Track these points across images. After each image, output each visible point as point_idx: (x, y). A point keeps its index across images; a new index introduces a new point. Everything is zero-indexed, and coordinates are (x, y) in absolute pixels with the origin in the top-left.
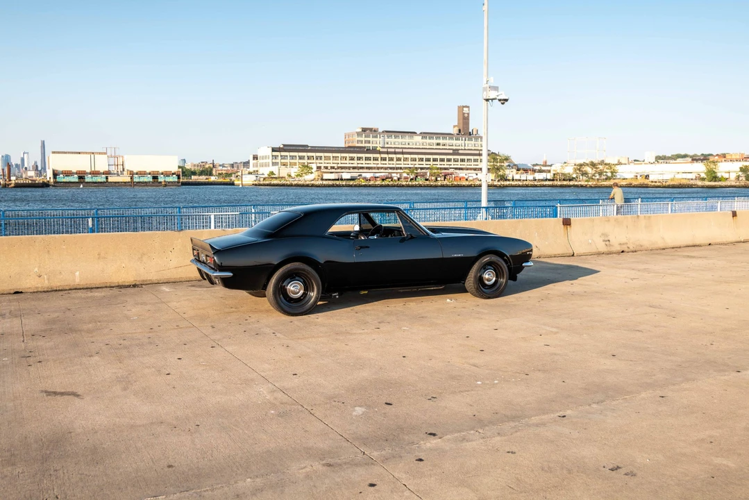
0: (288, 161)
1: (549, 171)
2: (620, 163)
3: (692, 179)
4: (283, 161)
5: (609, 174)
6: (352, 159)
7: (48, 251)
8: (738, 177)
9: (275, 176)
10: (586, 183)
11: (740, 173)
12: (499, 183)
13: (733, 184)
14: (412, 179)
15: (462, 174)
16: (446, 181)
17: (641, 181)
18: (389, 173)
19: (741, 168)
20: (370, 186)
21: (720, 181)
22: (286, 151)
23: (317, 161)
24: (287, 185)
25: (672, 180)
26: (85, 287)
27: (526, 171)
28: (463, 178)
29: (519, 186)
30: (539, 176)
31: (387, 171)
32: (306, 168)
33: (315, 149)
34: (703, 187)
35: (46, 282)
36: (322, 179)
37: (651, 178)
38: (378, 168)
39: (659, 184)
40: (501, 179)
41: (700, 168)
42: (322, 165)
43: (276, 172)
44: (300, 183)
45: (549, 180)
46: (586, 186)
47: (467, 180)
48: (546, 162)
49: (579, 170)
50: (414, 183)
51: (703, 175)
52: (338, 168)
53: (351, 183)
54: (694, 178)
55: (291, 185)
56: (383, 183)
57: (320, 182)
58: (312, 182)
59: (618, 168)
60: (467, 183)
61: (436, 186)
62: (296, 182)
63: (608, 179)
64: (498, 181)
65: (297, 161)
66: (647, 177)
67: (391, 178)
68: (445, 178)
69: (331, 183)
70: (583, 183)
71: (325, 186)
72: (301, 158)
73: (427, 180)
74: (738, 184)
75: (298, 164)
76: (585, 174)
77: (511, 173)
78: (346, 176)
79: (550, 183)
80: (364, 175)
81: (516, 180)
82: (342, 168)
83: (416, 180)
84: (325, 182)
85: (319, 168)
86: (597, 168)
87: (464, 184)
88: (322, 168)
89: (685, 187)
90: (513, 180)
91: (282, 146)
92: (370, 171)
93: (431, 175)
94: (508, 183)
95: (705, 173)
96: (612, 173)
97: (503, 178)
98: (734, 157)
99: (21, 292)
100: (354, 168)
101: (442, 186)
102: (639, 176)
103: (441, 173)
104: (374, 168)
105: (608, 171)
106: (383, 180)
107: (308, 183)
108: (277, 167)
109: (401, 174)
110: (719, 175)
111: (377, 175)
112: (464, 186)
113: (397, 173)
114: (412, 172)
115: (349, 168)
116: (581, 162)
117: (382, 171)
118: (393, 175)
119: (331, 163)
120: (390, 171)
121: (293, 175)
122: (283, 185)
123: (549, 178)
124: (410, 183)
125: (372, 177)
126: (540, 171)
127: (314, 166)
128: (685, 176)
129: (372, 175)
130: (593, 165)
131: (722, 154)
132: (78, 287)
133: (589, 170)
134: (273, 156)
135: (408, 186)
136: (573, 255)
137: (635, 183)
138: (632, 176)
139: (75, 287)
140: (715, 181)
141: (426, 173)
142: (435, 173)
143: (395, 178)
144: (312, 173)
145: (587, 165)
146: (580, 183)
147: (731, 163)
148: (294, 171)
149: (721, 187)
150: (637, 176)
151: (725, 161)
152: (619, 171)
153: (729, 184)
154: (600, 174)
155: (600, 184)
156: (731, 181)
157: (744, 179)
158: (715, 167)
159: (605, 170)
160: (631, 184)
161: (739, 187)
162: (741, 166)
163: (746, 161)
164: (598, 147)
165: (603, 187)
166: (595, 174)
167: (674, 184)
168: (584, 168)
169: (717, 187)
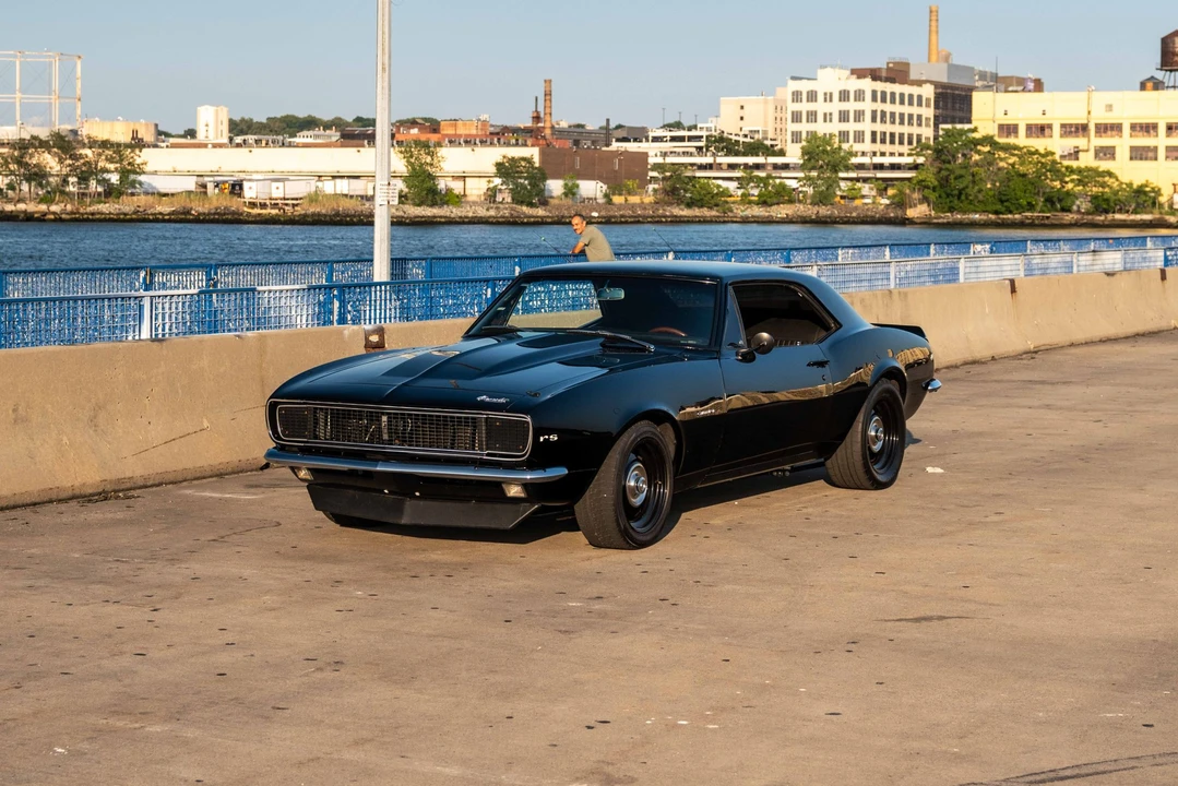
2: (138, 144)
3: (365, 197)
5: (114, 178)
8: (492, 194)
10: (43, 207)
11: (498, 181)
13: (482, 212)
17: (216, 200)
19: (499, 166)
21: (447, 203)
25: (314, 198)
34: (399, 223)
37: (250, 192)
39: (274, 212)
46: (41, 219)
49: (19, 162)
51: (397, 186)
59: (149, 158)
63: (111, 192)
66: (236, 188)
70: (31, 207)
74: (492, 213)
76: (37, 176)
86: (75, 157)
89: (352, 224)
95: (406, 179)
96: (124, 173)
102: (210, 186)
105: (112, 167)
110: (442, 185)
128: (343, 186)
130: (64, 144)
133: (50, 162)
137: (198, 208)
138: (190, 184)
140: (433, 205)
145: (43, 145)
146: (21, 206)
147: (464, 151)
149: (450, 222)
150: (204, 186)
151: (450, 142)
152: (147, 168)
153: (470, 214)
154: (83, 179)
155: (89, 209)
156: (475, 203)
157: (509, 200)
158: (429, 159)
159: (101, 164)
160: (188, 213)
161: (498, 223)
162: (500, 160)
163: (508, 144)
164: (56, 85)
165: (100, 220)
166: (67, 175)
167: (319, 214)
168: (32, 156)
169: (440, 223)
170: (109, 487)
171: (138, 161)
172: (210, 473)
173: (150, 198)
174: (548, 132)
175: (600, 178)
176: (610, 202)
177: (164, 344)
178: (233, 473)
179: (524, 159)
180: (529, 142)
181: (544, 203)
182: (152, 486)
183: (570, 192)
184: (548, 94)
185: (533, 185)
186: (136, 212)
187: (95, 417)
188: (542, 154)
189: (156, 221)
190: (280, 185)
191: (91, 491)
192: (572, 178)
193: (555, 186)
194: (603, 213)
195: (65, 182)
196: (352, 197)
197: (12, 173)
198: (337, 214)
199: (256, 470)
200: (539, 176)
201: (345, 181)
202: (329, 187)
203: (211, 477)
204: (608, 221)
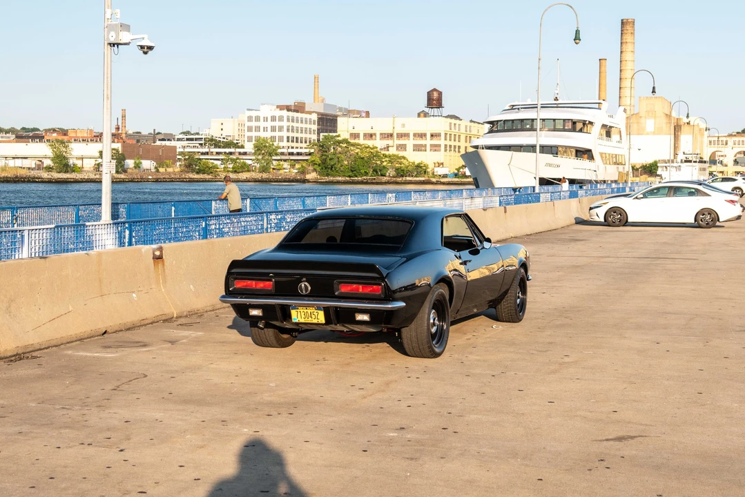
3: (32, 169)
8: (97, 167)
11: (100, 160)
13: (92, 176)
19: (101, 153)
21: (74, 171)
25: (3, 169)
34: (50, 182)
41: (42, 150)
51: (48, 162)
54: (34, 166)
89: (24, 182)
95: (53, 160)
98: (79, 135)
110: (71, 162)
128: (19, 163)
140: (66, 172)
147: (83, 145)
149: (76, 181)
151: (75, 140)
153: (86, 177)
156: (88, 171)
158: (64, 149)
162: (101, 149)
167: (7, 177)
169: (71, 182)
170: (20, 352)
172: (76, 339)
174: (124, 136)
175: (152, 159)
176: (158, 171)
177: (47, 259)
178: (88, 338)
179: (114, 149)
180: (116, 141)
181: (125, 171)
182: (43, 349)
183: (137, 166)
184: (124, 117)
185: (119, 163)
187: (10, 307)
188: (123, 147)
191: (9, 354)
192: (138, 159)
193: (130, 163)
194: (154, 177)
196: (24, 168)
198: (17, 177)
199: (100, 335)
200: (122, 158)
201: (20, 160)
202: (11, 163)
203: (76, 341)
204: (157, 181)
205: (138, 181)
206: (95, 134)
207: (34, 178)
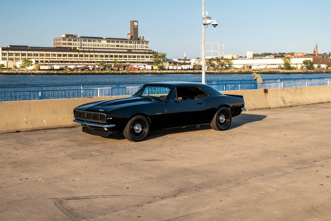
0: (14, 57)
1: (190, 64)
2: (233, 59)
3: (276, 69)
4: (10, 57)
5: (228, 66)
6: (60, 55)
7: (30, 109)
8: (302, 68)
9: (4, 67)
10: (214, 71)
11: (303, 65)
12: (160, 72)
13: (300, 71)
14: (102, 69)
15: (135, 66)
16: (125, 71)
17: (246, 69)
18: (86, 65)
19: (303, 62)
20: (74, 74)
21: (293, 69)
22: (12, 50)
23: (35, 57)
24: (14, 74)
25: (265, 69)
26: (50, 128)
27: (175, 63)
28: (136, 68)
29: (172, 73)
30: (185, 67)
31: (84, 64)
32: (28, 62)
33: (33, 49)
34: (283, 73)
35: (31, 126)
36: (39, 70)
37: (253, 68)
38: (78, 62)
39: (258, 72)
40: (161, 69)
41: (280, 61)
42: (39, 60)
43: (6, 65)
44: (23, 72)
45: (191, 69)
46: (214, 73)
47: (139, 69)
48: (186, 58)
49: (210, 63)
50: (104, 72)
51: (283, 66)
52: (51, 62)
53: (61, 72)
54: (277, 68)
55: (17, 74)
56: (83, 72)
57: (38, 72)
58: (33, 72)
59: (234, 62)
60: (139, 72)
61: (119, 74)
62: (20, 72)
63: (227, 68)
64: (159, 70)
65: (20, 57)
66: (250, 67)
67: (88, 68)
68: (124, 69)
69: (46, 72)
70: (212, 71)
71: (42, 74)
72: (23, 55)
73: (112, 70)
74: (302, 71)
75: (21, 59)
76: (213, 65)
77: (166, 65)
78: (56, 67)
79: (192, 71)
80: (69, 66)
81: (170, 69)
82: (53, 62)
83: (105, 70)
84: (41, 72)
85: (37, 62)
86: (220, 62)
87: (137, 72)
88: (39, 62)
90: (168, 69)
91: (9, 47)
92: (73, 64)
93: (115, 66)
94: (165, 71)
97: (162, 68)
98: (298, 55)
99: (20, 131)
100: (61, 62)
101: (123, 74)
102: (245, 67)
103: (121, 65)
104: (76, 62)
105: (227, 63)
106: (83, 70)
107: (29, 72)
108: (6, 61)
109: (94, 66)
110: (291, 66)
111: (78, 66)
112: (137, 74)
113: (91, 65)
114: (102, 65)
115: (58, 62)
116: (210, 57)
117: (81, 64)
118: (89, 66)
119: (45, 59)
120: (87, 64)
121: (18, 66)
122: (11, 74)
123: (191, 68)
124: (101, 72)
125: (75, 68)
126: (185, 64)
127: (33, 61)
128: (272, 66)
129: (74, 66)
130: (218, 60)
131: (292, 53)
132: (46, 128)
133: (215, 63)
134: (2, 53)
135: (100, 74)
136: (270, 108)
137: (243, 71)
138: (241, 66)
139: (45, 128)
140: (289, 70)
141: (112, 65)
142: (117, 65)
143: (91, 69)
144: (32, 65)
145: (214, 59)
146: (210, 71)
147: (297, 59)
148: (19, 64)
149: (293, 73)
150: (244, 67)
151: (294, 57)
152: (233, 64)
153: (297, 72)
154: (222, 66)
155: (222, 72)
156: (299, 69)
157: (306, 69)
158: (289, 61)
159: (225, 63)
160: (241, 72)
161: (303, 73)
162: (304, 61)
163: (306, 57)
164: (219, 48)
165: (224, 73)
166: (219, 65)
167: (266, 72)
168: (212, 62)
169: (291, 73)
171: (232, 62)
173: (234, 69)
174: (317, 55)
175: (326, 64)
176: (327, 69)
179: (309, 60)
180: (311, 57)
181: (313, 69)
183: (319, 67)
184: (317, 47)
185: (311, 66)
186: (231, 72)
188: (313, 59)
189: (235, 73)
190: (259, 66)
192: (319, 64)
193: (316, 66)
194: (326, 71)
195: (218, 66)
196: (273, 68)
197: (208, 65)
198: (270, 72)
200: (312, 64)
201: (272, 65)
202: (269, 67)
204: (327, 73)
205: (319, 73)
206: (305, 55)
207: (277, 72)
